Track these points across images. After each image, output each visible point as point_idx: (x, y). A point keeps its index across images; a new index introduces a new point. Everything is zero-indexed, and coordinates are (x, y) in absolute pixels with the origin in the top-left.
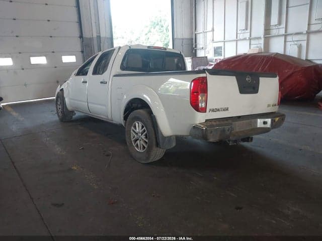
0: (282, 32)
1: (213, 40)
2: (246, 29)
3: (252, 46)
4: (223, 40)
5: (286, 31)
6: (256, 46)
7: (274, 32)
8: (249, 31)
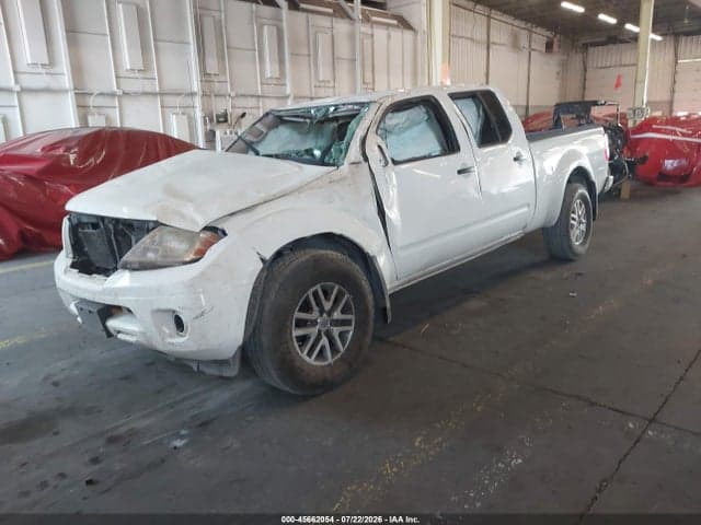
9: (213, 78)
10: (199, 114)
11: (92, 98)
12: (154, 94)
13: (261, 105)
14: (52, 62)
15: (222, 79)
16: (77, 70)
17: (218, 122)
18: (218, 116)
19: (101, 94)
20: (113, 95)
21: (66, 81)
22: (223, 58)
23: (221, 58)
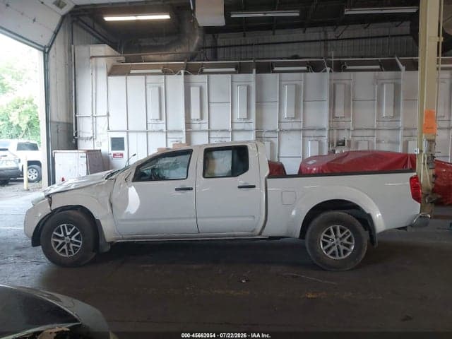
0: (205, 127)
1: (108, 129)
2: (161, 119)
3: (169, 140)
4: (126, 129)
5: (209, 127)
6: (175, 140)
7: (196, 126)
8: (164, 121)
9: (339, 119)
10: (325, 140)
11: (264, 133)
12: (300, 130)
13: (375, 135)
14: (249, 117)
15: (347, 119)
16: (259, 120)
17: (338, 145)
18: (338, 142)
19: (268, 131)
20: (275, 131)
21: (253, 126)
22: (349, 106)
23: (347, 106)
